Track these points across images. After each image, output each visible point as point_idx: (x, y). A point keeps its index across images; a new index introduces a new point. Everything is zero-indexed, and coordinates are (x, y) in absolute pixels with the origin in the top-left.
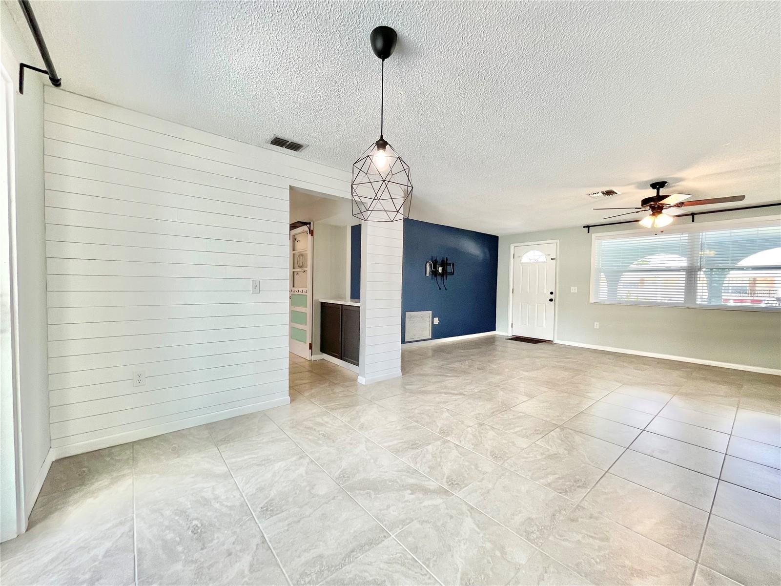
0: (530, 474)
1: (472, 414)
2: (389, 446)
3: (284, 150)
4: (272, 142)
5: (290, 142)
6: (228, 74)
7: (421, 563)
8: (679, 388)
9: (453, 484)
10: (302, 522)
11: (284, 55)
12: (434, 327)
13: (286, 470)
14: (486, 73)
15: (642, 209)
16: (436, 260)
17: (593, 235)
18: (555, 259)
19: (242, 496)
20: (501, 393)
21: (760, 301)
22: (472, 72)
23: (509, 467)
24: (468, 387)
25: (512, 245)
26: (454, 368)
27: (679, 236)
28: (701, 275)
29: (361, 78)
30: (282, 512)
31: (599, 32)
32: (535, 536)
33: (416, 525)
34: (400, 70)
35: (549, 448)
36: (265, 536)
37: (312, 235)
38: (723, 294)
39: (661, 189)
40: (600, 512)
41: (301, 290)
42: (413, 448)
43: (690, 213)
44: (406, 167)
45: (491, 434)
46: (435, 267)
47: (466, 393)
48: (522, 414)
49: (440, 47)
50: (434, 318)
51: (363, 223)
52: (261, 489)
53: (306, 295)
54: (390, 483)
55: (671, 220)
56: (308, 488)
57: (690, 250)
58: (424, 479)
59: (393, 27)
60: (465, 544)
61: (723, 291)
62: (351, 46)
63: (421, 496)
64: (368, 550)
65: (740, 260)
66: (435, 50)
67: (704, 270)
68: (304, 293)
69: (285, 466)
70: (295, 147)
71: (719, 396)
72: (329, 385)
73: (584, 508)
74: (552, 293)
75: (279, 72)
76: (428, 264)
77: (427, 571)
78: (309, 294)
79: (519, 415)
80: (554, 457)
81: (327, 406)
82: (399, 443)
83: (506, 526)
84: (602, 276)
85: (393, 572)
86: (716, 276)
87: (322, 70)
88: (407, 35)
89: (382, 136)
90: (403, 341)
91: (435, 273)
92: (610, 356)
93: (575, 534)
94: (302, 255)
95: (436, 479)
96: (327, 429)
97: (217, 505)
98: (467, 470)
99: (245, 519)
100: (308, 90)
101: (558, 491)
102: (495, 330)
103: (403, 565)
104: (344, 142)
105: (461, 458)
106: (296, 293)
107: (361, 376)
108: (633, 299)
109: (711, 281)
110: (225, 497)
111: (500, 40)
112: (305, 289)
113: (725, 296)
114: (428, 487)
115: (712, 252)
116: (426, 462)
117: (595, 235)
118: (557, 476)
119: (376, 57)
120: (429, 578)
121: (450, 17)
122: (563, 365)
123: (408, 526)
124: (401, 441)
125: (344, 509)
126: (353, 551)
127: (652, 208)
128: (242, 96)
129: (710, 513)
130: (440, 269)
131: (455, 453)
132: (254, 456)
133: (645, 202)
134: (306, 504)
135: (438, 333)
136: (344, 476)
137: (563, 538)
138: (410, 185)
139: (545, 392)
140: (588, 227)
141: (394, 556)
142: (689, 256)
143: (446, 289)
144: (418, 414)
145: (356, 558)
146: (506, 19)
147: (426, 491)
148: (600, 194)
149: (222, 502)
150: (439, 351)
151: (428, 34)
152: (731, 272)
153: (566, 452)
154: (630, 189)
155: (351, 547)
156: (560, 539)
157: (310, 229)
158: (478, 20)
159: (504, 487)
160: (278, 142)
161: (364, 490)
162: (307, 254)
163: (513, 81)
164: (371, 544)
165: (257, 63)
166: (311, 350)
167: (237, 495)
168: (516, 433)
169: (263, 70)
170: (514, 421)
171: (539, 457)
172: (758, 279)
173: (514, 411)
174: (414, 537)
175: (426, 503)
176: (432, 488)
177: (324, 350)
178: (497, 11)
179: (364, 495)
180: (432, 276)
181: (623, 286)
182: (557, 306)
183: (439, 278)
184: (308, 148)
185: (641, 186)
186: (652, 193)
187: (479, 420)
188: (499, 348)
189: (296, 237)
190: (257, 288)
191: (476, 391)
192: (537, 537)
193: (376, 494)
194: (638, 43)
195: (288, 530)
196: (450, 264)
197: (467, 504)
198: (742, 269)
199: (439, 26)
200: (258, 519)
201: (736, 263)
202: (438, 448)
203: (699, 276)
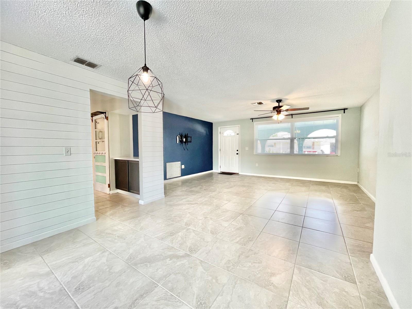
0: (229, 239)
1: (202, 213)
2: (158, 237)
3: (84, 66)
4: (75, 60)
5: (88, 62)
6: (37, 11)
7: (175, 296)
8: (288, 190)
9: (192, 250)
10: (103, 292)
11: (79, 5)
12: (182, 170)
13: (93, 262)
14: (202, 38)
15: (273, 112)
16: (182, 135)
17: (254, 123)
18: (238, 134)
19: (61, 284)
20: (215, 201)
21: (316, 152)
22: (195, 36)
23: (219, 237)
24: (200, 199)
25: (219, 127)
26: (193, 190)
27: (287, 124)
28: (296, 141)
29: (132, 29)
30: (90, 288)
31: (252, 27)
32: (231, 268)
33: (173, 276)
34: (155, 28)
35: (237, 224)
36: (78, 305)
37: (107, 120)
38: (303, 149)
39: (280, 103)
40: (258, 250)
41: (101, 152)
42: (171, 235)
43: (291, 114)
44: (160, 83)
45: (211, 222)
46: (181, 138)
47: (198, 203)
48: (225, 210)
49: (177, 19)
50: (182, 166)
51: (139, 114)
52: (74, 277)
53: (105, 156)
54: (158, 257)
55: (284, 117)
56: (108, 270)
57: (291, 130)
58: (177, 251)
59: (149, 3)
60: (198, 280)
61: (303, 148)
62: (124, 8)
63: (175, 260)
64: (146, 297)
65: (308, 135)
66: (174, 20)
67: (297, 139)
68: (103, 155)
69: (92, 260)
70: (92, 65)
71: (302, 192)
72: (122, 207)
73: (252, 250)
74: (237, 150)
75: (76, 16)
76: (178, 137)
77: (179, 299)
78: (107, 155)
79: (224, 210)
80: (240, 229)
81: (121, 220)
82: (163, 234)
83: (218, 266)
84: (258, 142)
85: (160, 305)
86: (301, 141)
87: (106, 20)
88: (158, 9)
89: (145, 64)
90: (165, 178)
91: (181, 141)
92: (263, 179)
93: (248, 263)
94: (101, 132)
95: (184, 250)
96: (120, 232)
97: (41, 294)
98: (199, 242)
99: (63, 298)
100: (98, 30)
101: (241, 245)
102: (212, 170)
103: (166, 299)
104: (125, 66)
105: (196, 236)
106: (98, 154)
107: (141, 200)
108: (271, 152)
109: (299, 144)
110: (48, 287)
111: (207, 22)
112: (104, 152)
113: (304, 150)
114: (179, 254)
115: (299, 131)
116: (178, 242)
117: (255, 123)
118: (241, 237)
119: (141, 18)
120: (180, 303)
121: (181, 3)
122: (243, 184)
123: (168, 278)
124: (164, 233)
125: (131, 277)
126: (136, 300)
127: (277, 111)
128: (49, 27)
129: (299, 242)
130: (184, 140)
131: (193, 234)
132: (70, 257)
133: (274, 108)
134: (106, 280)
135: (184, 173)
136: (131, 258)
137: (243, 266)
138: (162, 93)
139: (235, 198)
140: (252, 119)
141: (161, 296)
142: (291, 133)
143: (188, 150)
144: (174, 217)
145: (138, 303)
146: (210, 11)
147: (178, 257)
148: (257, 104)
149: (45, 291)
150: (184, 183)
151: (170, 10)
152: (306, 140)
153: (244, 226)
154: (269, 102)
155: (135, 298)
156: (242, 267)
157: (106, 116)
158: (196, 8)
159: (217, 247)
160: (80, 61)
161: (143, 263)
162: (104, 131)
163: (215, 44)
164: (147, 292)
165: (59, 7)
166: (109, 188)
167: (58, 284)
168: (222, 220)
169: (64, 13)
170: (221, 214)
171: (233, 230)
172: (315, 142)
173: (221, 209)
174: (172, 283)
175: (178, 263)
176: (181, 255)
177: (118, 187)
178: (205, 6)
179: (143, 266)
180: (180, 143)
181: (268, 146)
182: (240, 157)
183: (184, 144)
184: (101, 67)
185: (272, 101)
186: (277, 104)
187: (205, 215)
188: (215, 178)
189: (97, 121)
190: (69, 152)
191: (203, 201)
192: (232, 268)
193: (151, 264)
194: (268, 35)
195: (94, 298)
196: (189, 137)
197: (199, 260)
198: (309, 138)
199: (175, 8)
200: (73, 296)
201: (307, 136)
202: (184, 233)
203: (295, 141)
